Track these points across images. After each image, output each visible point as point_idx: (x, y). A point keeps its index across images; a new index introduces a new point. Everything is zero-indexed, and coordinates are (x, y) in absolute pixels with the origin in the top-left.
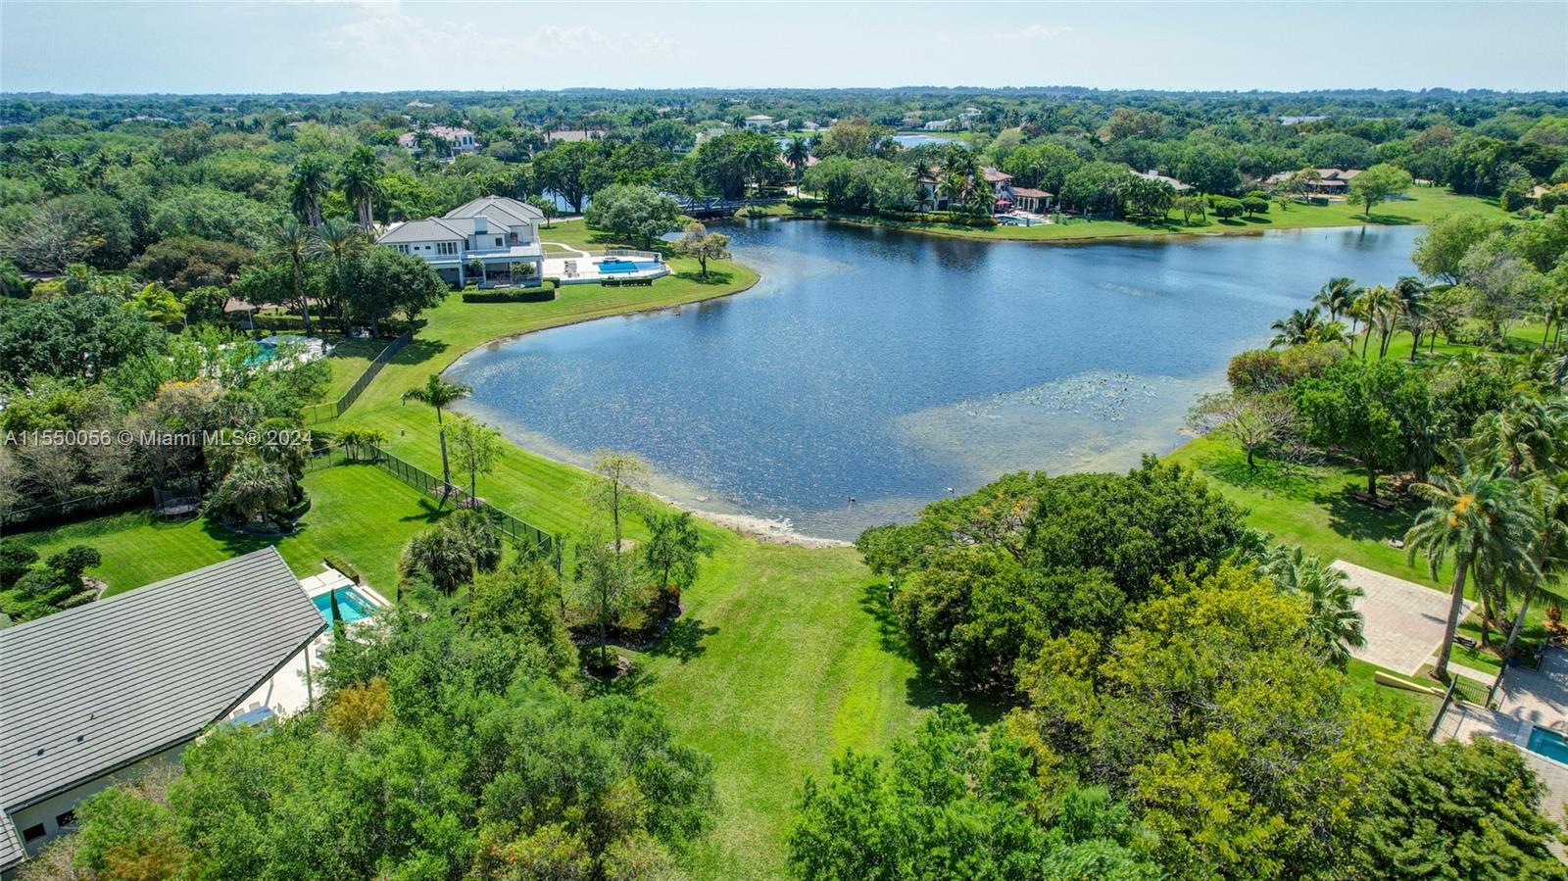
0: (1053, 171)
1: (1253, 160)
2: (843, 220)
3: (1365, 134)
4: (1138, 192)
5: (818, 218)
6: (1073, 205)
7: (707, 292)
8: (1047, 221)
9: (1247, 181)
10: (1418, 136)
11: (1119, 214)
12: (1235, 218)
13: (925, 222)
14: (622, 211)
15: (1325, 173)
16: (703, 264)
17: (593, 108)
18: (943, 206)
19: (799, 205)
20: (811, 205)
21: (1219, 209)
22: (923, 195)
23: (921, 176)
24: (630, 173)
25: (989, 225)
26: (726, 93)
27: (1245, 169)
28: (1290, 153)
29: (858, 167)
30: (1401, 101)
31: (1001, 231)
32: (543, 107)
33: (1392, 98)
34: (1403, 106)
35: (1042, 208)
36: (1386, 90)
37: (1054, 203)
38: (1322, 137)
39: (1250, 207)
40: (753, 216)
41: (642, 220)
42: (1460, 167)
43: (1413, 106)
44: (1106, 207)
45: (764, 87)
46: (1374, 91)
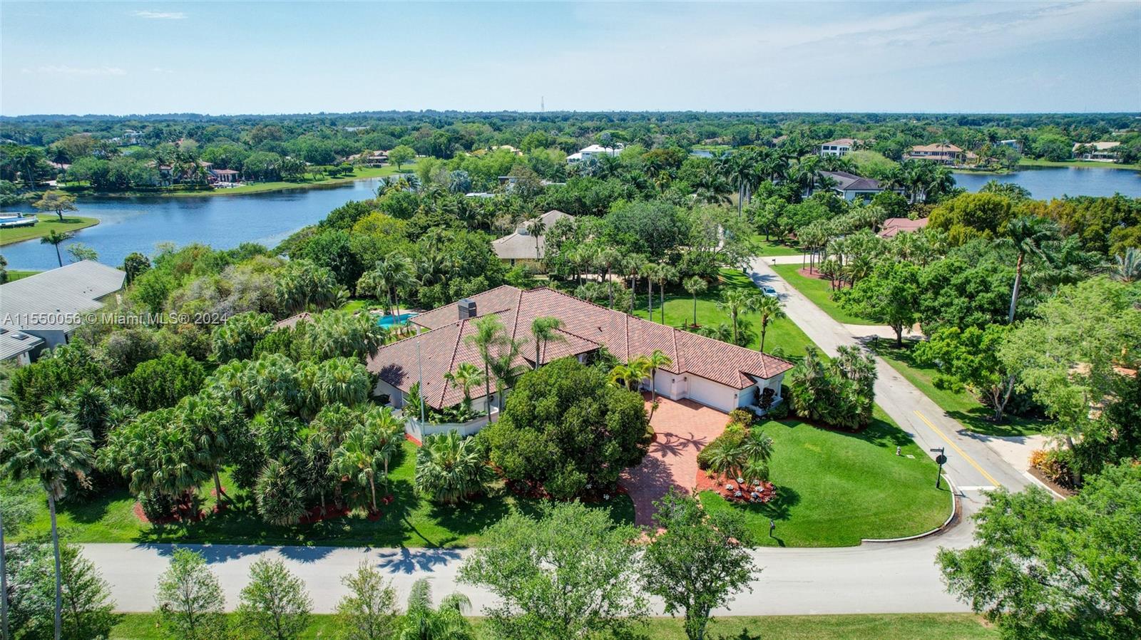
0: (234, 160)
1: (340, 147)
3: (393, 134)
4: (285, 167)
6: (253, 176)
8: (241, 185)
9: (339, 158)
10: (416, 134)
11: (280, 179)
12: (339, 176)
15: (377, 153)
16: (60, 214)
18: (176, 182)
21: (330, 171)
22: (163, 176)
23: (160, 165)
25: (211, 189)
27: (337, 153)
28: (356, 145)
30: (409, 117)
31: (219, 191)
33: (404, 116)
34: (411, 120)
35: (234, 180)
36: (401, 111)
37: (240, 176)
38: (371, 135)
39: (345, 170)
42: (435, 147)
43: (416, 119)
44: (272, 176)
46: (394, 112)
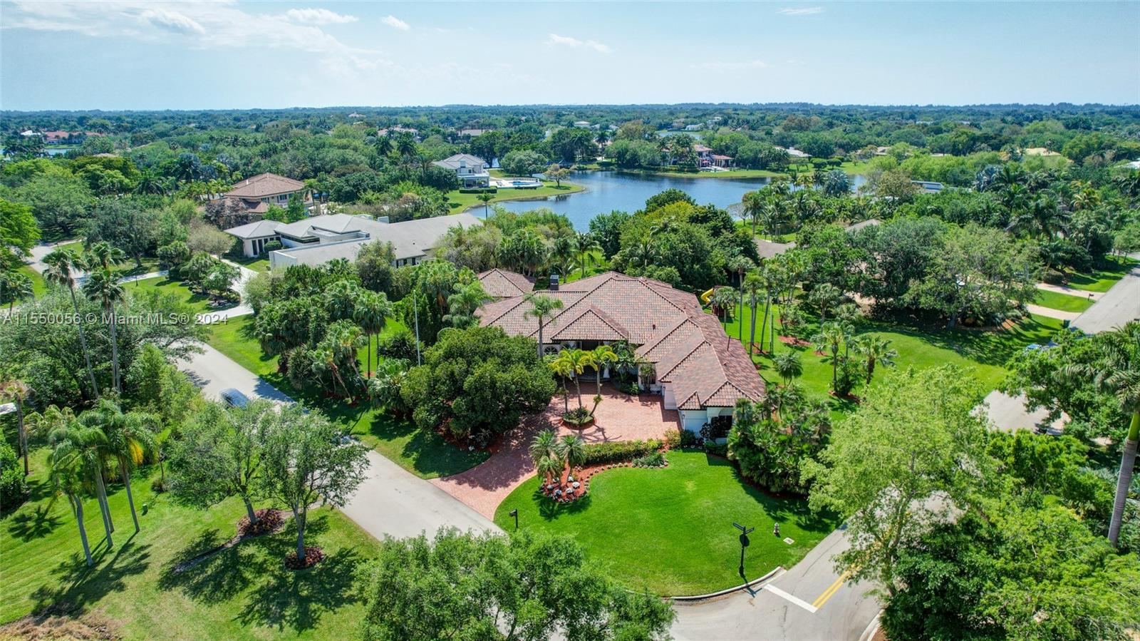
0: (731, 147)
2: (625, 171)
4: (769, 156)
5: (612, 170)
6: (742, 163)
7: (561, 192)
8: (726, 170)
9: (839, 152)
13: (667, 171)
14: (521, 160)
15: (880, 149)
16: (558, 182)
17: (475, 118)
18: (674, 162)
19: (602, 164)
20: (610, 164)
21: (815, 163)
22: (664, 158)
23: (662, 148)
24: (520, 145)
25: (697, 171)
26: (559, 108)
27: (842, 146)
29: (634, 145)
31: (702, 174)
32: (444, 117)
35: (727, 165)
37: (732, 162)
39: (831, 163)
40: (580, 169)
41: (530, 165)
42: (954, 146)
45: (585, 104)
